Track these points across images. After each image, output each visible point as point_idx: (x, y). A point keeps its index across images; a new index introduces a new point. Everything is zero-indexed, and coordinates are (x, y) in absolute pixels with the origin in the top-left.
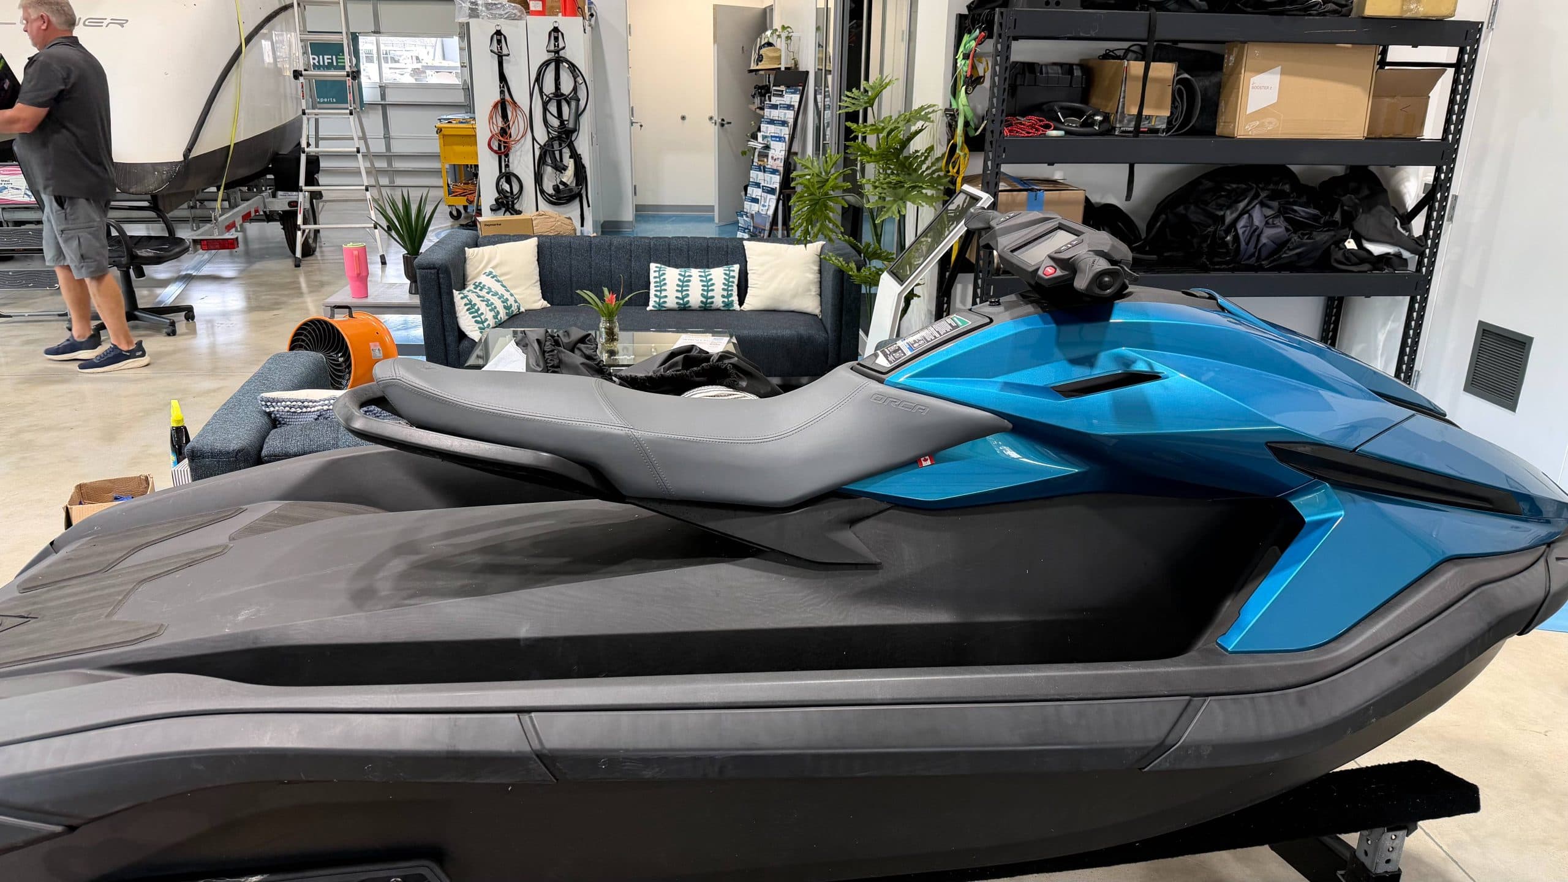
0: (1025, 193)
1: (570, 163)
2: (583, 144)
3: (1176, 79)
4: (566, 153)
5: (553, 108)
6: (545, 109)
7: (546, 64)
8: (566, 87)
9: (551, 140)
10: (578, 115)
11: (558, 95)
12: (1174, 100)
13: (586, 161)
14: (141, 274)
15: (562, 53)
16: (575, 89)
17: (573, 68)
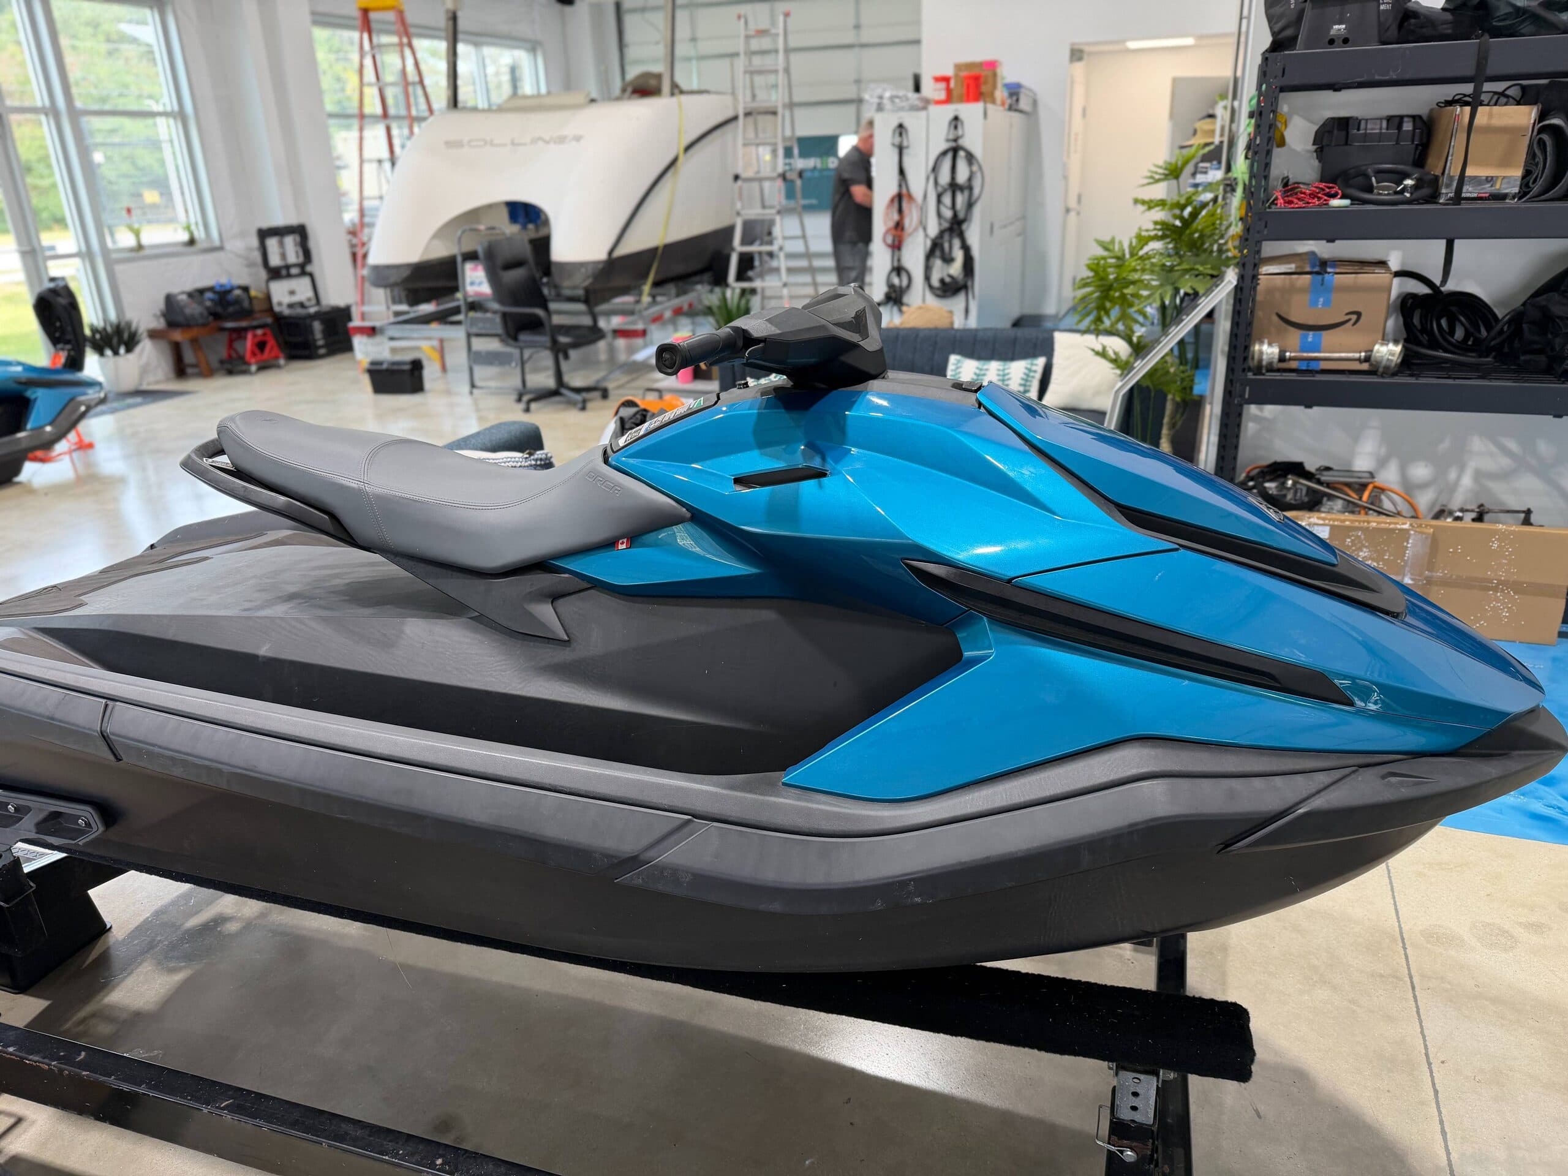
0: (1308, 276)
1: (959, 255)
2: (974, 234)
3: (1536, 128)
4: (957, 243)
5: (947, 199)
6: (939, 201)
7: (944, 153)
8: (962, 177)
9: (942, 233)
10: (970, 205)
11: (954, 187)
12: (1531, 155)
13: (976, 252)
14: (566, 357)
15: (961, 142)
16: (970, 179)
17: (970, 158)
